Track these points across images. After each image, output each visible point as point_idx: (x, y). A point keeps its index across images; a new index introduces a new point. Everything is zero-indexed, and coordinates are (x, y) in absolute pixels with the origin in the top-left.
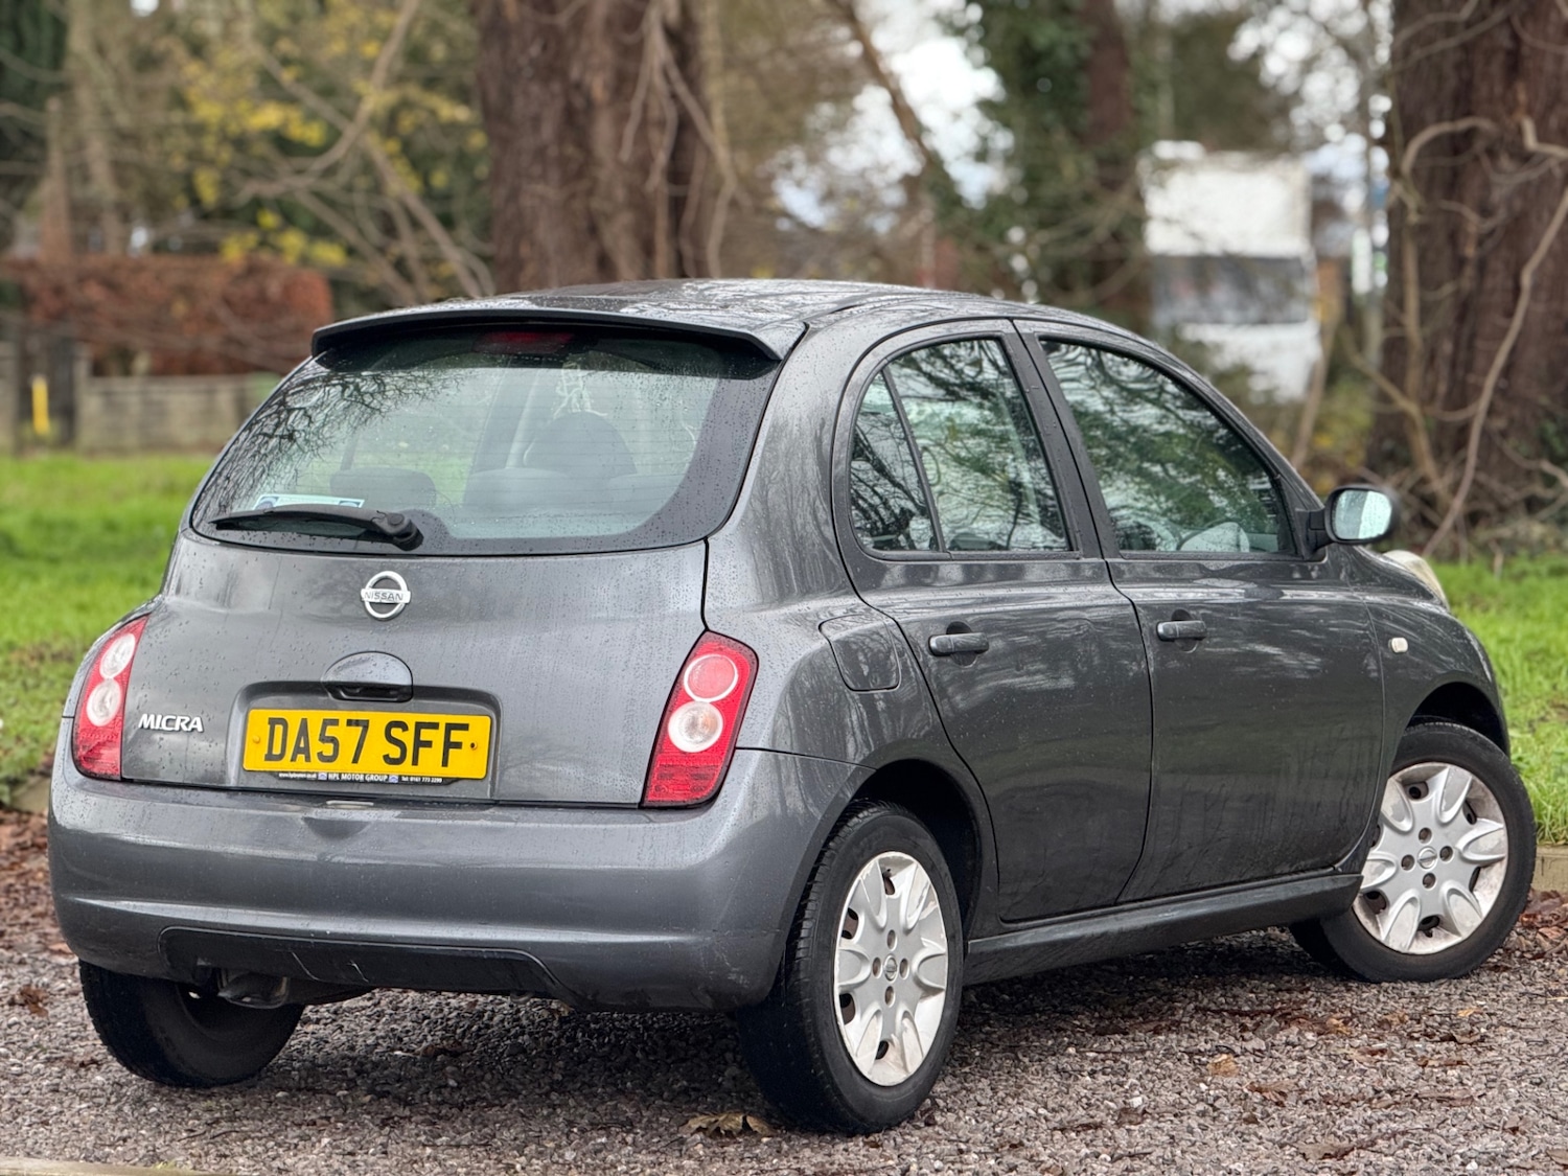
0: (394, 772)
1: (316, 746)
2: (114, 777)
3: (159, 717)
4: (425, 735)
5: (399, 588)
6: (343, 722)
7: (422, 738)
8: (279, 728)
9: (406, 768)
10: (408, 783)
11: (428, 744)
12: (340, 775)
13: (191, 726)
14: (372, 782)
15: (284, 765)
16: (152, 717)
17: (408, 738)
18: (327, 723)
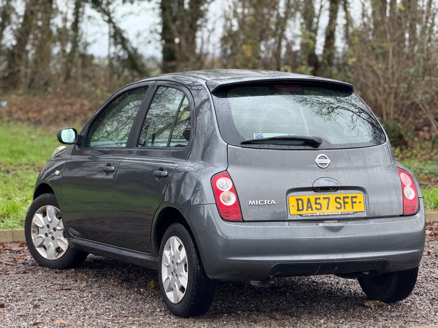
0: (339, 212)
1: (314, 206)
2: (241, 221)
3: (257, 201)
4: (346, 200)
5: (327, 159)
6: (322, 198)
7: (345, 201)
8: (300, 202)
9: (342, 210)
10: (344, 214)
11: (347, 203)
12: (324, 213)
13: (271, 203)
14: (334, 215)
15: (304, 212)
16: (254, 201)
17: (341, 201)
18: (316, 199)
